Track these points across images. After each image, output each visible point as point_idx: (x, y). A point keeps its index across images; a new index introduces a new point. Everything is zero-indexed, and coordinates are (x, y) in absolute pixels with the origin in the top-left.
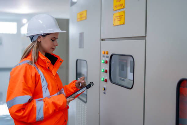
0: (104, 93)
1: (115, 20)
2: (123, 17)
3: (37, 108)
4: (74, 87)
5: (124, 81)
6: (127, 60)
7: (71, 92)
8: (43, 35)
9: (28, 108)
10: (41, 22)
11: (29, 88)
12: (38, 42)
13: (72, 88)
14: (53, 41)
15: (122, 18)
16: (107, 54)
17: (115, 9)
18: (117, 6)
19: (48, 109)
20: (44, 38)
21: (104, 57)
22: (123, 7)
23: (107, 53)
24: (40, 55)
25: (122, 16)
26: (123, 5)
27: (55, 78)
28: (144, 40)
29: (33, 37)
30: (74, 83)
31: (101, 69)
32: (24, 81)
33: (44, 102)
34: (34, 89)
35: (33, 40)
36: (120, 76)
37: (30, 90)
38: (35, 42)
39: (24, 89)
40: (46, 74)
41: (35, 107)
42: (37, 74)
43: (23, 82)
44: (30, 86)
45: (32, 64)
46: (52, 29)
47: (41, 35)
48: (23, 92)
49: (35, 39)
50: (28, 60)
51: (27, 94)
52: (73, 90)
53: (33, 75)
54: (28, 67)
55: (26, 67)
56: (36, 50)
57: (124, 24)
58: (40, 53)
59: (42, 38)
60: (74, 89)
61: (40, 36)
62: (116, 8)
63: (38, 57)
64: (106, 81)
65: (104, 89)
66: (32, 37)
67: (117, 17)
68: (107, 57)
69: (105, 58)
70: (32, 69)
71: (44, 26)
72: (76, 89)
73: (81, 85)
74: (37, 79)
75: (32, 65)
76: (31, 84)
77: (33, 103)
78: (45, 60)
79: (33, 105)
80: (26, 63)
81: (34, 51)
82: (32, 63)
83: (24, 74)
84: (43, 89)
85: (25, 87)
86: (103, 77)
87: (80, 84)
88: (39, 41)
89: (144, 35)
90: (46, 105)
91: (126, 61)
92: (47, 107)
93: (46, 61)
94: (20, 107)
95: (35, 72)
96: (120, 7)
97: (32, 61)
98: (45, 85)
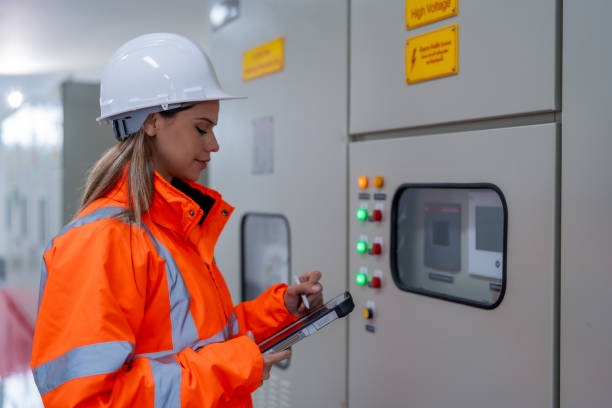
0: (370, 329)
1: (413, 61)
2: (451, 48)
3: (157, 389)
4: (279, 311)
5: (450, 280)
6: (459, 206)
7: (265, 328)
8: (165, 109)
9: (121, 389)
10: (155, 65)
11: (124, 310)
12: (146, 136)
13: (270, 313)
14: (202, 132)
15: (446, 51)
16: (381, 185)
17: (414, 21)
18: (422, 10)
19: (197, 393)
20: (170, 120)
21: (364, 197)
22: (449, 11)
23: (380, 182)
24: (160, 188)
25: (449, 43)
26: (452, 5)
27: (211, 273)
28: (553, 126)
29: (127, 121)
30: (279, 295)
31: (352, 242)
32: (104, 285)
33: (182, 365)
34: (141, 314)
35: (126, 131)
36: (429, 263)
37: (129, 320)
38: (133, 136)
39: (108, 317)
40: (181, 260)
41: (149, 385)
42: (153, 256)
43: (101, 291)
44: (127, 305)
45: (134, 221)
46: (199, 88)
47: (158, 110)
48: (104, 328)
49: (134, 126)
50: (113, 206)
51: (119, 338)
52: (276, 320)
53: (140, 262)
54: (118, 230)
55: (112, 231)
56: (145, 169)
57: (454, 73)
58: (161, 178)
59: (160, 122)
60: (278, 316)
61: (153, 114)
62: (419, 17)
63: (154, 194)
64: (377, 283)
65: (371, 315)
66: (124, 122)
67: (423, 50)
68: (380, 197)
69: (372, 200)
70: (134, 238)
71: (167, 77)
72: (285, 315)
73: (306, 302)
74: (154, 278)
75: (134, 224)
76: (130, 296)
77: (139, 373)
78: (179, 203)
79: (143, 378)
80: (112, 218)
81: (136, 172)
82: (132, 218)
83: (105, 260)
84: (173, 315)
85: (113, 311)
86: (364, 270)
87: (304, 297)
88: (150, 132)
89: (552, 106)
90: (190, 377)
91: (456, 211)
92: (193, 386)
93: (186, 209)
94: (92, 387)
95: (147, 250)
96: (439, 14)
97: (133, 210)
98: (182, 301)
